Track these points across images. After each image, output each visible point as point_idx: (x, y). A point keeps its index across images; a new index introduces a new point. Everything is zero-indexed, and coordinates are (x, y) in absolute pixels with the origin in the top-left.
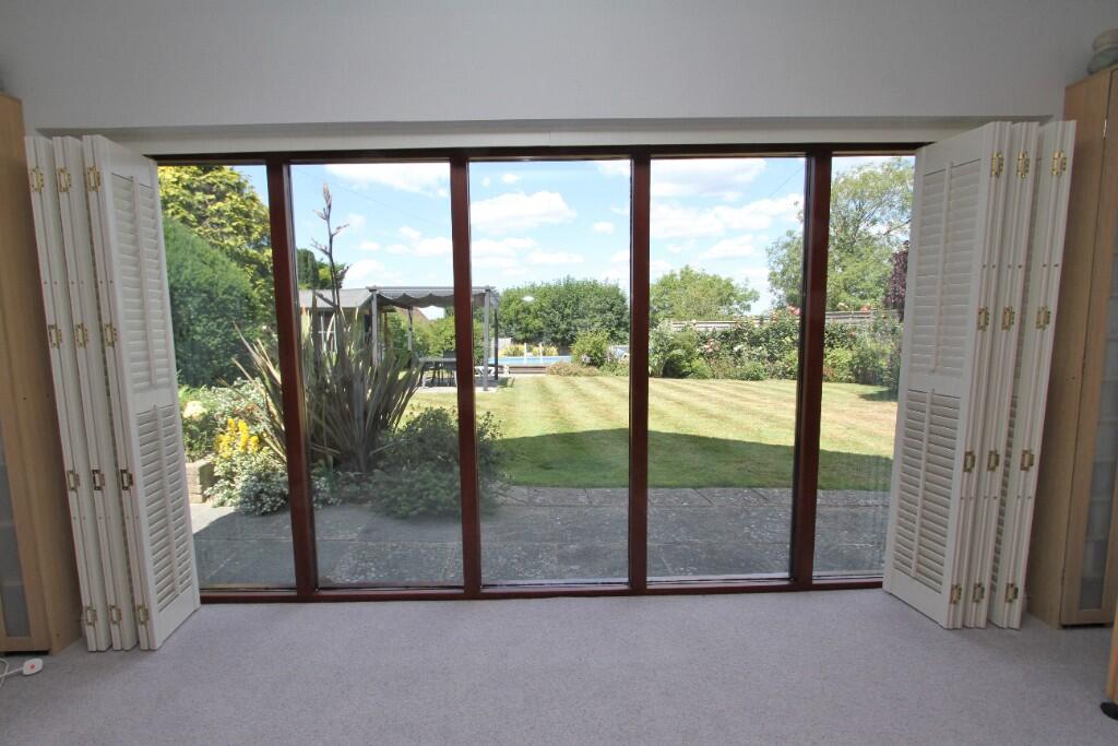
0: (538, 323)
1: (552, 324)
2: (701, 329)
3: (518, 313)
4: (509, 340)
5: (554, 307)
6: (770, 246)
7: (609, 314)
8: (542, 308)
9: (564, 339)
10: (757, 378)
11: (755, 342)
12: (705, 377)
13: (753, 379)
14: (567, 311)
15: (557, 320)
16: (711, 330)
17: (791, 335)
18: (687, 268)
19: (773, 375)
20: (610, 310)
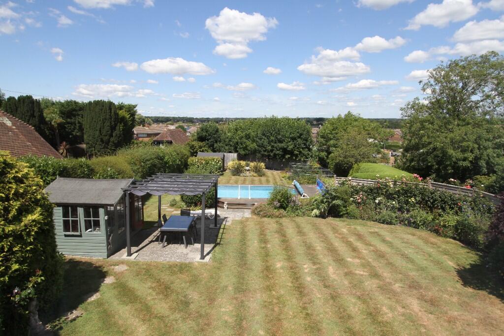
0: (254, 146)
1: (262, 146)
2: (355, 184)
3: (241, 138)
4: (235, 155)
5: (264, 135)
6: (403, 106)
7: (299, 140)
8: (257, 136)
9: (269, 156)
10: (390, 223)
11: (390, 196)
12: (355, 217)
13: (387, 223)
14: (272, 138)
15: (266, 143)
16: (361, 184)
17: (415, 196)
18: (349, 112)
19: (402, 222)
20: (299, 137)
